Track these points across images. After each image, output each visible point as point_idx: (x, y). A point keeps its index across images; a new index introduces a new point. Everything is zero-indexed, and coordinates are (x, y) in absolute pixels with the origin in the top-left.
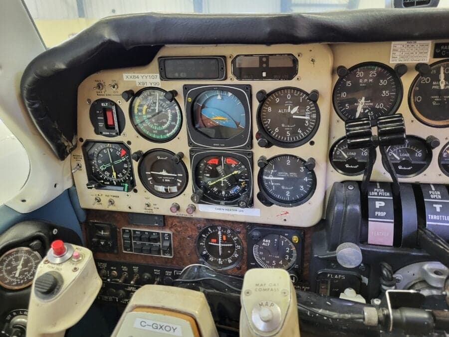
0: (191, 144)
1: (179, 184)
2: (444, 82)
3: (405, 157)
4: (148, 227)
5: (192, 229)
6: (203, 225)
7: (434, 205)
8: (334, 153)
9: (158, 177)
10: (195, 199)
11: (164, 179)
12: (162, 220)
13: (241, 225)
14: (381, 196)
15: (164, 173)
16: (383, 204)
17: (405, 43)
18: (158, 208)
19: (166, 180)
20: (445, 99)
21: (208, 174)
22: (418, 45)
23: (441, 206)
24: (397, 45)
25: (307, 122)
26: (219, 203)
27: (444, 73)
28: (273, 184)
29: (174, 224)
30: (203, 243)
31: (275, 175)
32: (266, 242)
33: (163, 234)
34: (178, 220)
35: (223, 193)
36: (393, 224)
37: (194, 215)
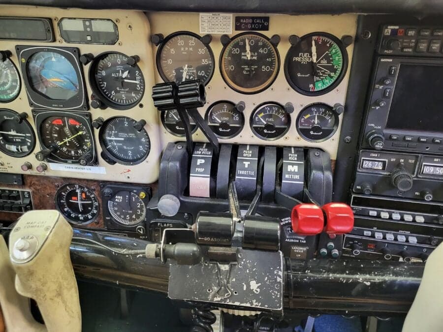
0: (32, 104)
1: (29, 144)
2: (250, 53)
3: (225, 120)
4: (8, 186)
5: (50, 187)
6: (60, 184)
7: (244, 163)
8: (165, 116)
9: (9, 137)
10: (40, 158)
11: (15, 139)
12: (21, 179)
13: (95, 183)
14: (203, 154)
15: (13, 133)
16: (203, 161)
17: (210, 14)
18: (12, 167)
19: (17, 140)
20: (253, 69)
21: (56, 134)
22: (222, 17)
23: (249, 163)
24: (204, 16)
25: (138, 86)
26: (66, 162)
27: (250, 45)
28: (115, 144)
29: (33, 182)
30: (64, 200)
31: (116, 135)
32: (119, 198)
33: (23, 192)
34: (36, 179)
35: (73, 152)
36: (209, 179)
37: (47, 173)
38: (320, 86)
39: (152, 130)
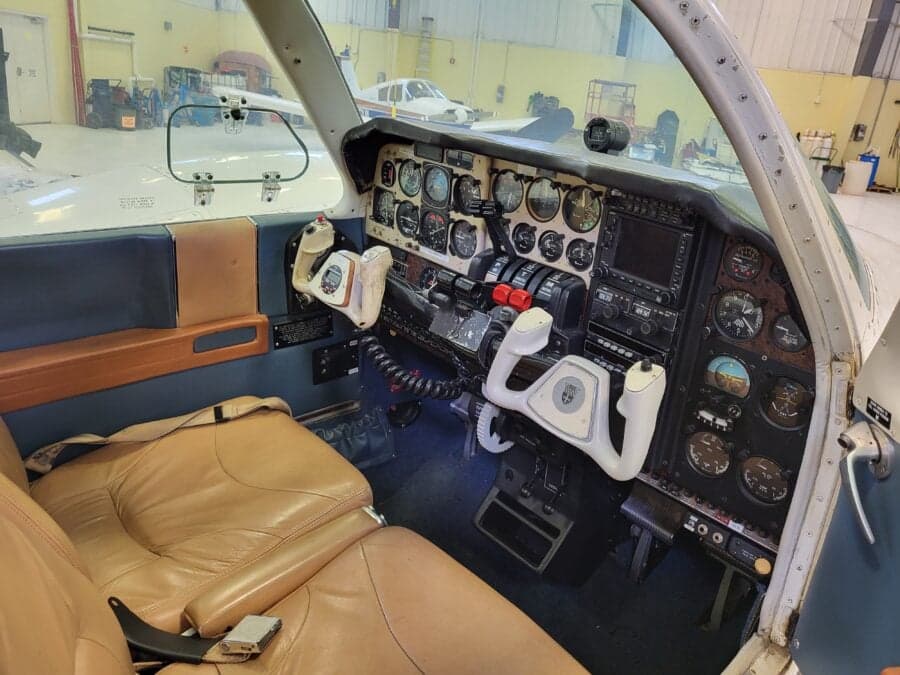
0: (422, 202)
1: (414, 229)
5: (419, 266)
7: (524, 273)
9: (406, 222)
11: (409, 224)
14: (502, 260)
15: (409, 219)
16: (500, 265)
18: (402, 244)
21: (430, 226)
28: (460, 241)
29: (409, 259)
31: (461, 235)
34: (413, 258)
35: (436, 242)
37: (419, 254)
38: (586, 227)
39: (479, 234)
